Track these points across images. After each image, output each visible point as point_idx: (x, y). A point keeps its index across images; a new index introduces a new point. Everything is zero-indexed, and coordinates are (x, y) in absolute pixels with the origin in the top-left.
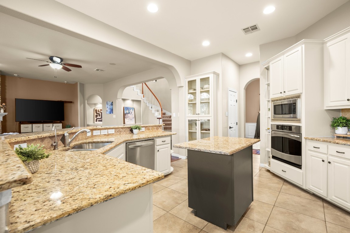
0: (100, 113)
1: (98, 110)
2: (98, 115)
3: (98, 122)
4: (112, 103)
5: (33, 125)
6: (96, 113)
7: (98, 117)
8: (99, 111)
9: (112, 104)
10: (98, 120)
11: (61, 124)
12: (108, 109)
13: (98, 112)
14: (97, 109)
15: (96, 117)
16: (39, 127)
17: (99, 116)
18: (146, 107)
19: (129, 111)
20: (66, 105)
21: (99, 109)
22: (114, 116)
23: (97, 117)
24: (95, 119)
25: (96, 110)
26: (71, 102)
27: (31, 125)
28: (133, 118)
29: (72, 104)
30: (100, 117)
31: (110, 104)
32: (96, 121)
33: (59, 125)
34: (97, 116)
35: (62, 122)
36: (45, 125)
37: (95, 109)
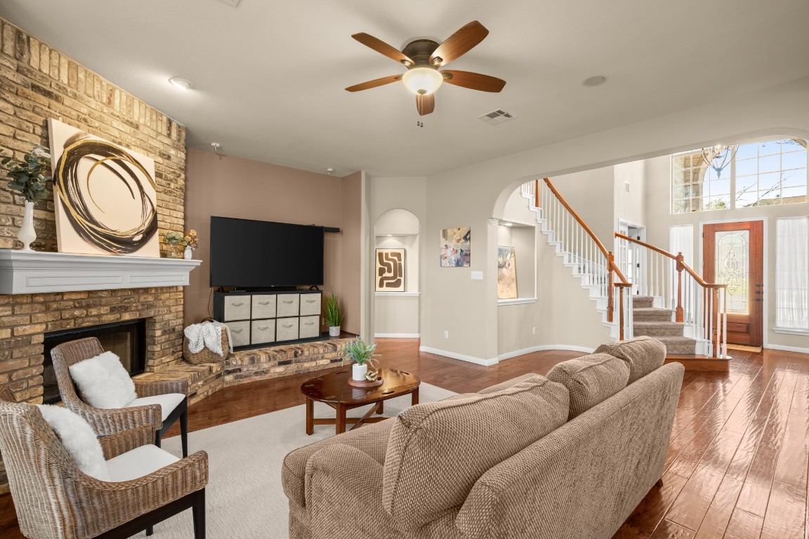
0: (392, 263)
1: (387, 254)
2: (386, 268)
3: (385, 288)
4: (469, 232)
5: (254, 297)
6: (381, 262)
7: (386, 275)
8: (390, 257)
9: (467, 238)
10: (385, 282)
11: (319, 295)
12: (449, 252)
13: (385, 261)
14: (384, 252)
15: (381, 274)
16: (267, 303)
17: (389, 271)
18: (547, 248)
19: (503, 259)
20: (328, 238)
21: (389, 252)
22: (476, 275)
23: (384, 275)
24: (378, 278)
25: (381, 255)
26: (336, 230)
27: (250, 296)
28: (513, 279)
29: (338, 237)
30: (391, 275)
31: (457, 237)
32: (381, 285)
33: (314, 299)
34: (382, 271)
35: (320, 287)
36: (282, 297)
37: (378, 251)
